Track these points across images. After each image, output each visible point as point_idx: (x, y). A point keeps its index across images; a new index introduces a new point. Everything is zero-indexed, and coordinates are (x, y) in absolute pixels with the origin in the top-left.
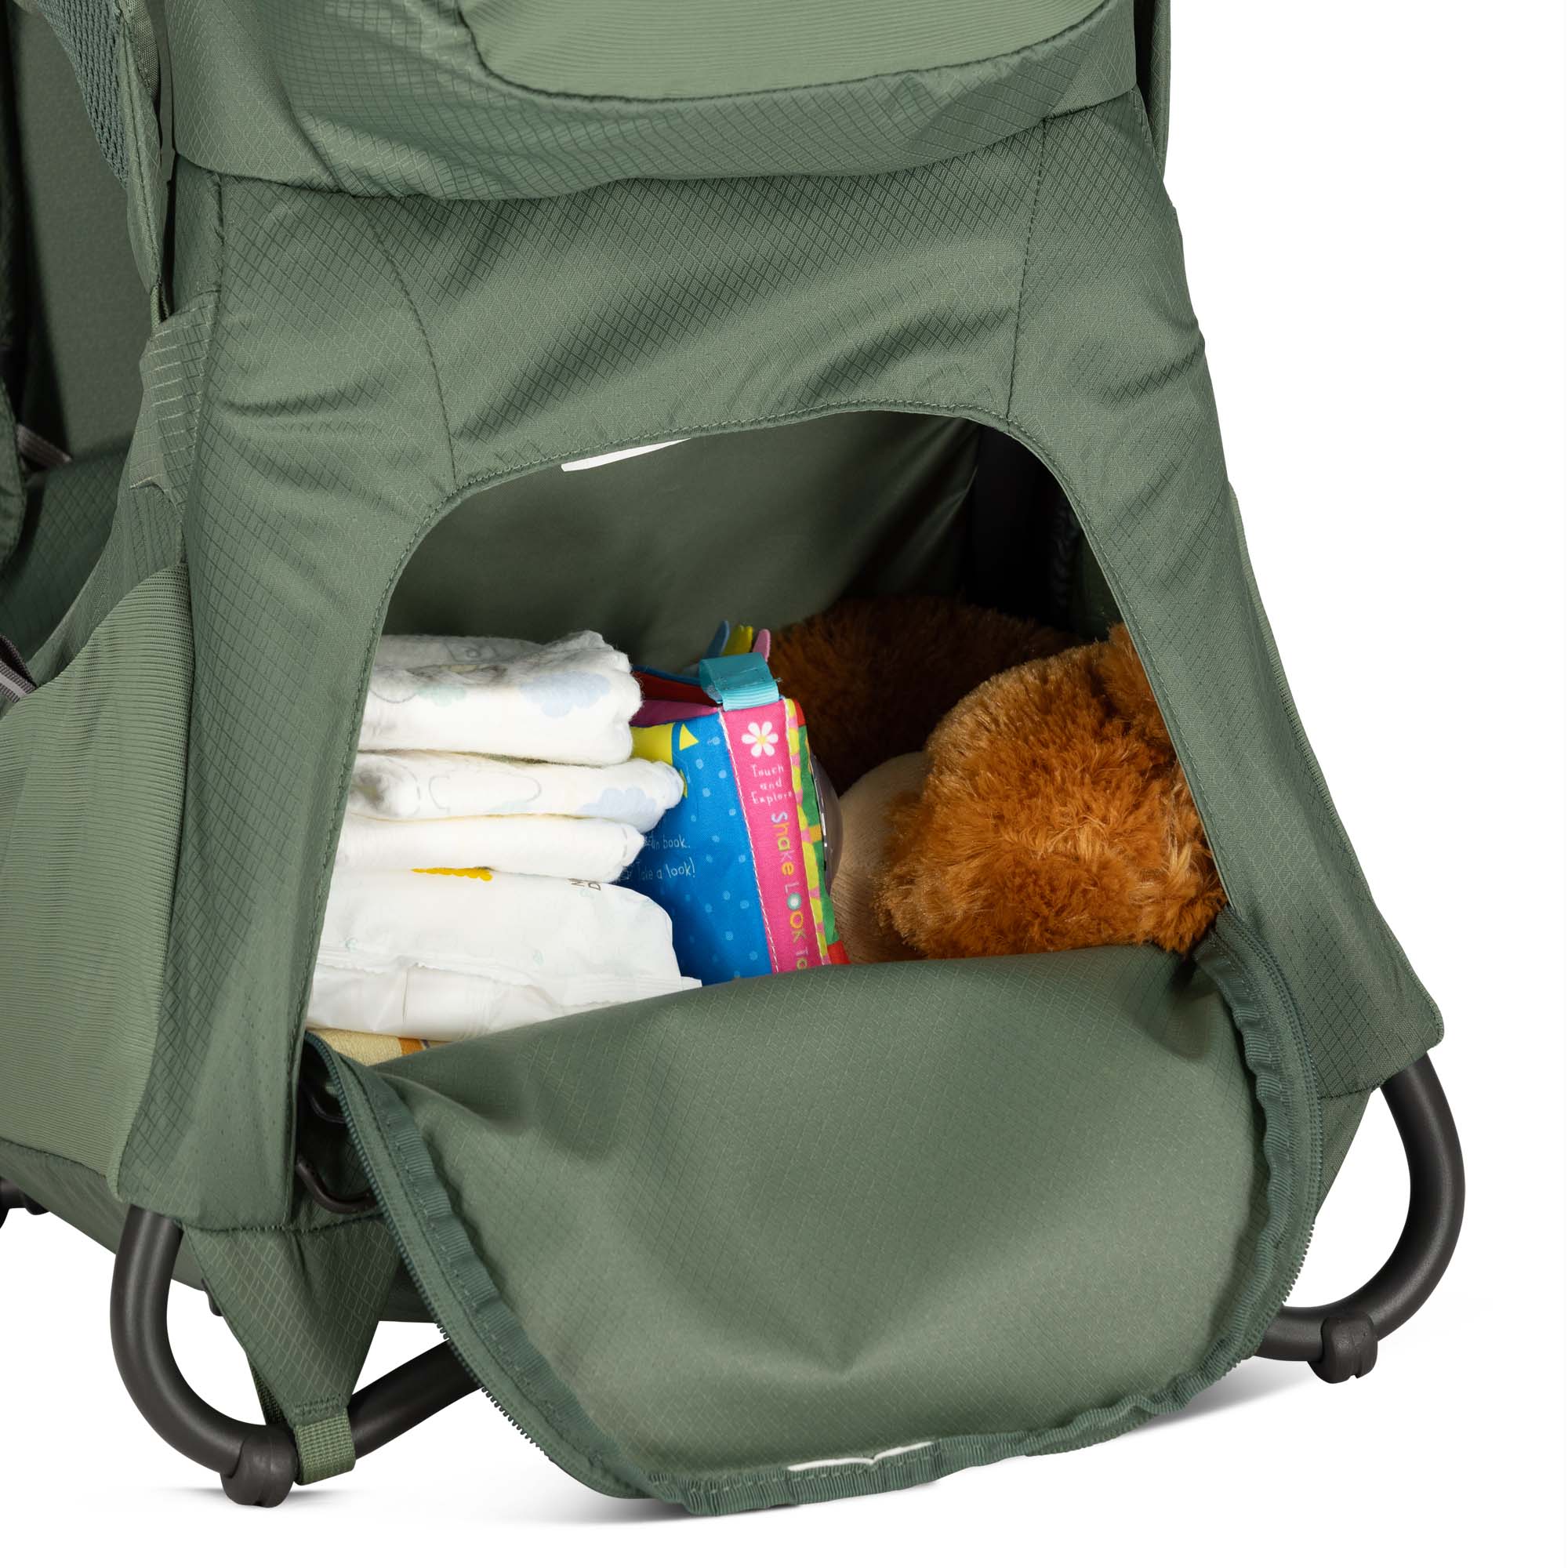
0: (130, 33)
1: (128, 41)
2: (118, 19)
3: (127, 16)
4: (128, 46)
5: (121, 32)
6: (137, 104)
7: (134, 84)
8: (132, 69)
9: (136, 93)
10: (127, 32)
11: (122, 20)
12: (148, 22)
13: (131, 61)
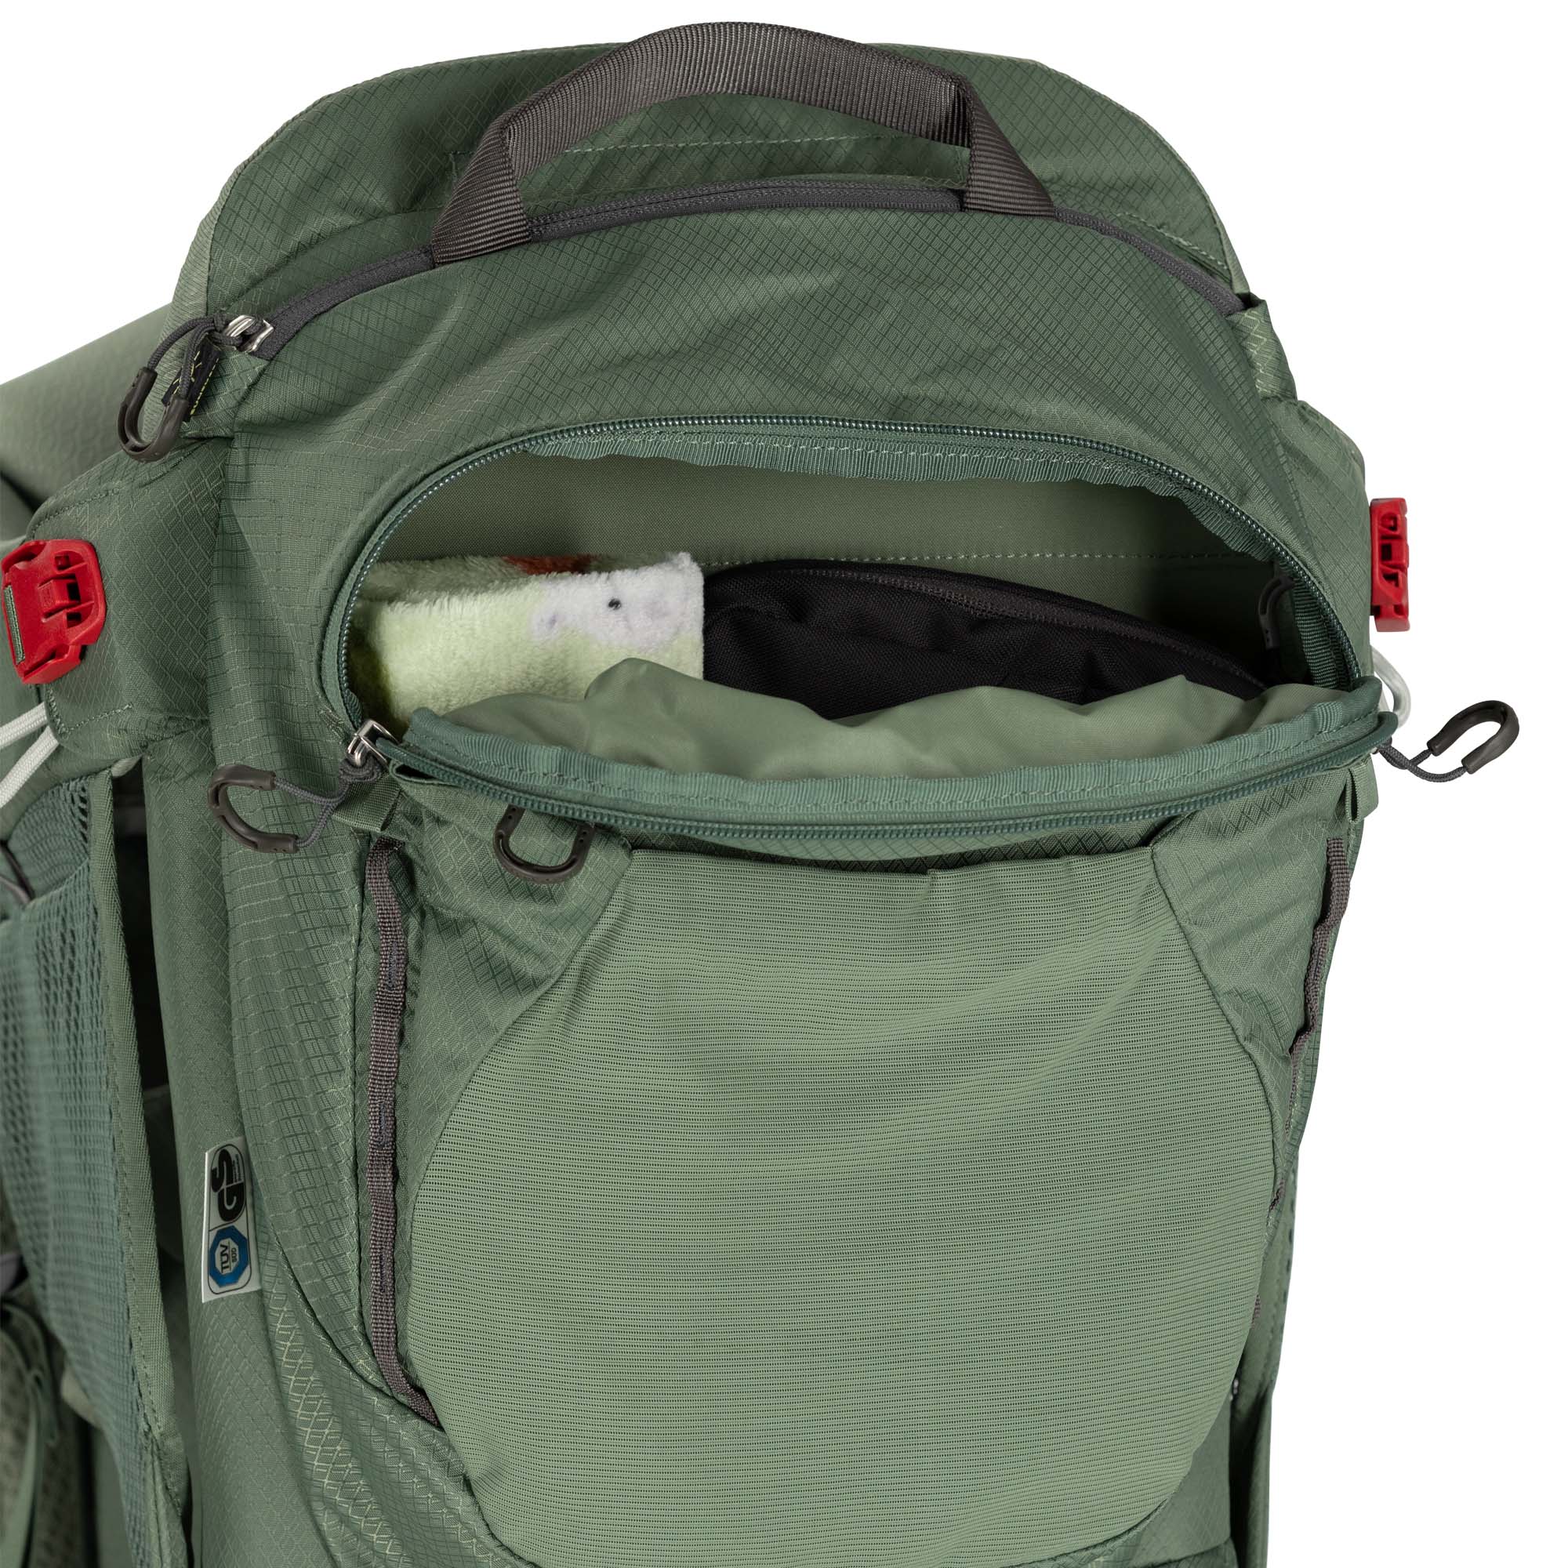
0: (158, 1449)
1: (156, 1458)
2: (146, 1434)
3: (156, 1432)
4: (156, 1463)
5: (149, 1449)
6: (164, 1525)
7: (161, 1503)
8: (160, 1487)
9: (162, 1512)
10: (155, 1449)
11: (150, 1436)
12: (179, 1439)
13: (158, 1479)
